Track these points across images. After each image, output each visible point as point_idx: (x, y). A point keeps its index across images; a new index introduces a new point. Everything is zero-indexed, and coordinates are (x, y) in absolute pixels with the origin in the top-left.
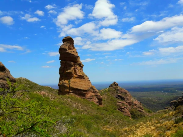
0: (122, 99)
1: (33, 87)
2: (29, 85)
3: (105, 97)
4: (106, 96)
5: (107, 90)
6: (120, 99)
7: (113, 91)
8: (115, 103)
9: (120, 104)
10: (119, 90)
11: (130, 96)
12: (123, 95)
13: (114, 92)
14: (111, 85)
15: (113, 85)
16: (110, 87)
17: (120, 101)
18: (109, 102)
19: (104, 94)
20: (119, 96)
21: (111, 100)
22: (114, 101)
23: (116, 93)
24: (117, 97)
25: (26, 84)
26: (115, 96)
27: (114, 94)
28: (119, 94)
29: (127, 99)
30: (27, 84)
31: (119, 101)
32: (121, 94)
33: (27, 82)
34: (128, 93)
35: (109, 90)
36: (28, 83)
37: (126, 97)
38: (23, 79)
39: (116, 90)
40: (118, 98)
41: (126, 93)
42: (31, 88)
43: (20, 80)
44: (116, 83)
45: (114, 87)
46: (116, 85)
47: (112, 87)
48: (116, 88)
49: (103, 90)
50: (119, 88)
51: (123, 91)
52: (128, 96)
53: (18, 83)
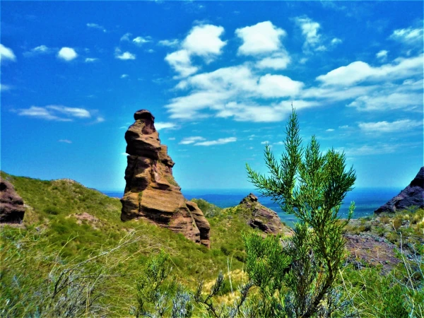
0: (263, 228)
1: (87, 198)
2: (81, 193)
3: (227, 224)
4: (230, 222)
5: (234, 209)
6: (259, 230)
7: (246, 212)
10: (258, 210)
11: (278, 222)
12: (263, 220)
13: (248, 215)
14: (244, 200)
15: (247, 200)
16: (241, 203)
18: (234, 235)
19: (225, 218)
20: (256, 223)
23: (251, 215)
24: (252, 225)
25: (74, 191)
26: (248, 222)
27: (247, 218)
28: (257, 220)
29: (272, 229)
30: (76, 192)
32: (260, 218)
33: (76, 188)
34: (275, 218)
35: (238, 210)
36: (78, 190)
37: (271, 226)
38: (70, 183)
39: (251, 209)
40: (254, 227)
41: (271, 217)
42: (84, 200)
43: (64, 184)
44: (254, 196)
45: (249, 203)
46: (252, 200)
47: (244, 205)
48: (252, 206)
49: (228, 208)
50: (258, 205)
51: (265, 212)
52: (274, 222)
53: (59, 190)
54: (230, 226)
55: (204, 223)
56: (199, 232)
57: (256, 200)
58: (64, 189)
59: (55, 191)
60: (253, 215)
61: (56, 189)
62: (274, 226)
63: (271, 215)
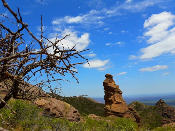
0: (169, 117)
1: (89, 104)
2: (87, 102)
3: (150, 115)
4: (152, 114)
5: (153, 108)
6: (167, 118)
7: (159, 109)
9: (165, 121)
10: (165, 108)
13: (161, 110)
14: (158, 103)
16: (156, 104)
18: (154, 120)
19: (149, 112)
20: (165, 114)
21: (156, 118)
22: (159, 119)
25: (84, 101)
26: (161, 113)
27: (160, 112)
28: (165, 112)
31: (164, 119)
32: (167, 112)
35: (155, 108)
37: (173, 115)
38: (82, 98)
39: (162, 107)
40: (164, 116)
41: (173, 111)
42: (88, 105)
43: (80, 98)
44: (162, 101)
45: (160, 104)
46: (162, 103)
47: (158, 105)
48: (162, 106)
49: (150, 107)
50: (165, 106)
51: (169, 109)
52: (174, 113)
53: (79, 102)
54: (151, 116)
55: (138, 116)
56: (136, 120)
57: (164, 103)
58: (81, 101)
59: (77, 102)
60: (163, 110)
61: (78, 101)
63: (173, 110)
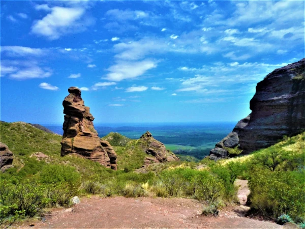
0: (154, 154)
1: (36, 135)
2: (31, 132)
4: (133, 151)
5: (136, 142)
6: (151, 155)
7: (144, 144)
8: (142, 159)
9: (148, 161)
10: (151, 142)
11: (163, 150)
12: (154, 149)
13: (145, 146)
14: (143, 136)
15: (145, 136)
16: (141, 137)
17: (149, 158)
18: (135, 159)
19: (130, 148)
20: (150, 151)
21: (137, 156)
22: (142, 157)
26: (145, 150)
27: (144, 148)
28: (150, 149)
29: (160, 155)
30: (28, 131)
31: (147, 158)
32: (152, 148)
34: (162, 147)
35: (138, 143)
36: (29, 129)
37: (159, 153)
38: (23, 125)
39: (147, 142)
40: (148, 153)
41: (160, 147)
42: (34, 137)
43: (19, 125)
44: (149, 133)
45: (146, 138)
46: (148, 136)
47: (143, 139)
48: (148, 140)
49: (133, 141)
50: (152, 139)
51: (156, 144)
52: (161, 150)
53: (16, 130)
54: (132, 153)
55: (113, 154)
56: (109, 160)
57: (151, 136)
58: (19, 129)
59: (13, 131)
60: (148, 146)
61: (14, 129)
62: (161, 153)
63: (160, 145)
